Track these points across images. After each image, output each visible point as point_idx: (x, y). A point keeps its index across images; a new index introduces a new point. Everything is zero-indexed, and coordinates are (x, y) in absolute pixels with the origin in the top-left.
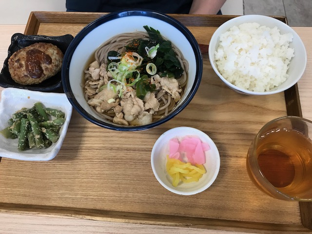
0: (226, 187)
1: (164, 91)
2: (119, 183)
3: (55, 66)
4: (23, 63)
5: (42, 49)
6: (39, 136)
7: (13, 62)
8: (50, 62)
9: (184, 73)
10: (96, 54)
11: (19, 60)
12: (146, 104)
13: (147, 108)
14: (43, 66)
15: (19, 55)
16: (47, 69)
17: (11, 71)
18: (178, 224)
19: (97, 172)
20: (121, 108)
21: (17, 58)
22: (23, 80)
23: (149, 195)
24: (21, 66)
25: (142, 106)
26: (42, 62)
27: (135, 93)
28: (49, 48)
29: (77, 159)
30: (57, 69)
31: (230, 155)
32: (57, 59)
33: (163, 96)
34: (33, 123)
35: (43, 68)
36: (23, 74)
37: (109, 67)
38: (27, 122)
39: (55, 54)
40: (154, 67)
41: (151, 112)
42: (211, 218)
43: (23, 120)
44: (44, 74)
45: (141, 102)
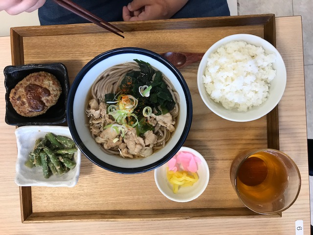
0: (214, 184)
1: (160, 125)
2: (131, 189)
3: (55, 96)
4: (25, 100)
5: (37, 83)
6: (59, 167)
7: (15, 100)
8: (49, 94)
9: (176, 105)
10: (92, 91)
11: (20, 97)
12: (146, 141)
13: (147, 144)
14: (44, 99)
15: (18, 92)
16: (48, 101)
17: (16, 109)
18: (179, 218)
19: (111, 183)
20: (125, 145)
21: (17, 96)
22: (30, 115)
23: (155, 196)
24: (23, 103)
25: (143, 143)
26: (41, 96)
27: (136, 131)
28: (44, 80)
29: (93, 173)
30: (57, 99)
31: (218, 158)
32: (55, 89)
33: (160, 129)
34: (50, 156)
35: (44, 101)
36: (28, 110)
37: (109, 110)
38: (45, 156)
39: (51, 85)
40: (149, 109)
41: (151, 147)
42: (203, 208)
43: (42, 154)
44: (46, 106)
45: (141, 140)
